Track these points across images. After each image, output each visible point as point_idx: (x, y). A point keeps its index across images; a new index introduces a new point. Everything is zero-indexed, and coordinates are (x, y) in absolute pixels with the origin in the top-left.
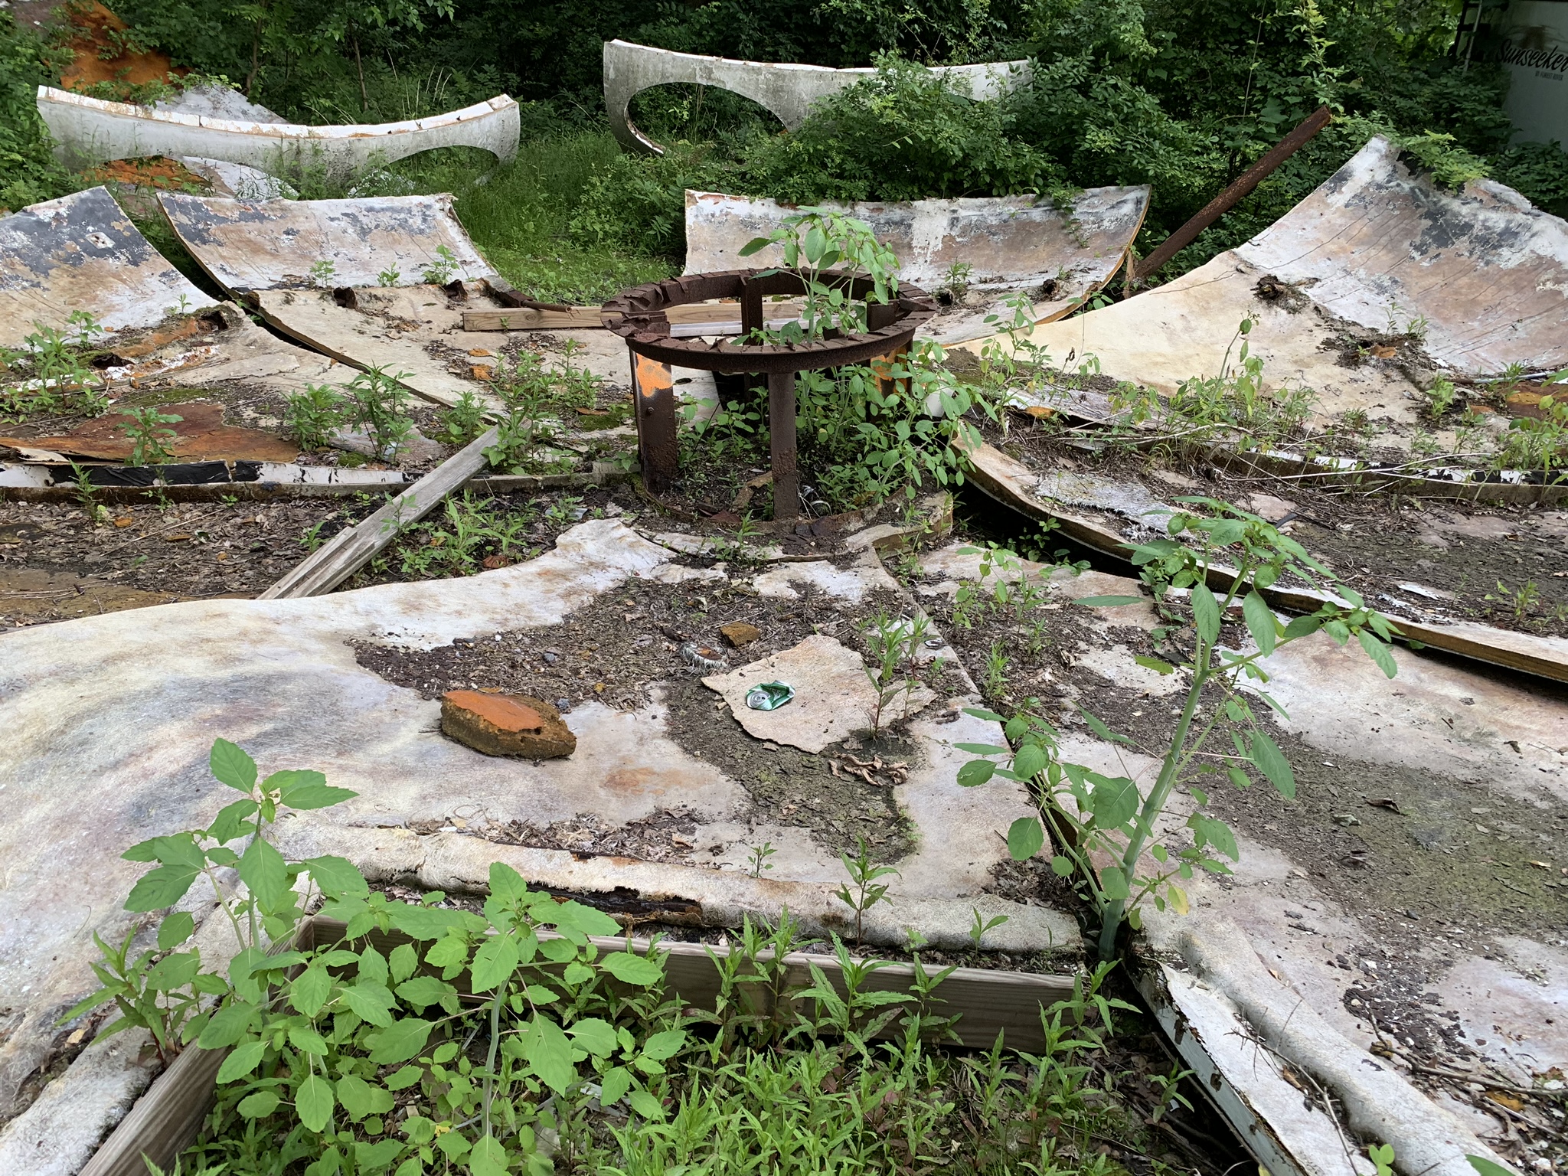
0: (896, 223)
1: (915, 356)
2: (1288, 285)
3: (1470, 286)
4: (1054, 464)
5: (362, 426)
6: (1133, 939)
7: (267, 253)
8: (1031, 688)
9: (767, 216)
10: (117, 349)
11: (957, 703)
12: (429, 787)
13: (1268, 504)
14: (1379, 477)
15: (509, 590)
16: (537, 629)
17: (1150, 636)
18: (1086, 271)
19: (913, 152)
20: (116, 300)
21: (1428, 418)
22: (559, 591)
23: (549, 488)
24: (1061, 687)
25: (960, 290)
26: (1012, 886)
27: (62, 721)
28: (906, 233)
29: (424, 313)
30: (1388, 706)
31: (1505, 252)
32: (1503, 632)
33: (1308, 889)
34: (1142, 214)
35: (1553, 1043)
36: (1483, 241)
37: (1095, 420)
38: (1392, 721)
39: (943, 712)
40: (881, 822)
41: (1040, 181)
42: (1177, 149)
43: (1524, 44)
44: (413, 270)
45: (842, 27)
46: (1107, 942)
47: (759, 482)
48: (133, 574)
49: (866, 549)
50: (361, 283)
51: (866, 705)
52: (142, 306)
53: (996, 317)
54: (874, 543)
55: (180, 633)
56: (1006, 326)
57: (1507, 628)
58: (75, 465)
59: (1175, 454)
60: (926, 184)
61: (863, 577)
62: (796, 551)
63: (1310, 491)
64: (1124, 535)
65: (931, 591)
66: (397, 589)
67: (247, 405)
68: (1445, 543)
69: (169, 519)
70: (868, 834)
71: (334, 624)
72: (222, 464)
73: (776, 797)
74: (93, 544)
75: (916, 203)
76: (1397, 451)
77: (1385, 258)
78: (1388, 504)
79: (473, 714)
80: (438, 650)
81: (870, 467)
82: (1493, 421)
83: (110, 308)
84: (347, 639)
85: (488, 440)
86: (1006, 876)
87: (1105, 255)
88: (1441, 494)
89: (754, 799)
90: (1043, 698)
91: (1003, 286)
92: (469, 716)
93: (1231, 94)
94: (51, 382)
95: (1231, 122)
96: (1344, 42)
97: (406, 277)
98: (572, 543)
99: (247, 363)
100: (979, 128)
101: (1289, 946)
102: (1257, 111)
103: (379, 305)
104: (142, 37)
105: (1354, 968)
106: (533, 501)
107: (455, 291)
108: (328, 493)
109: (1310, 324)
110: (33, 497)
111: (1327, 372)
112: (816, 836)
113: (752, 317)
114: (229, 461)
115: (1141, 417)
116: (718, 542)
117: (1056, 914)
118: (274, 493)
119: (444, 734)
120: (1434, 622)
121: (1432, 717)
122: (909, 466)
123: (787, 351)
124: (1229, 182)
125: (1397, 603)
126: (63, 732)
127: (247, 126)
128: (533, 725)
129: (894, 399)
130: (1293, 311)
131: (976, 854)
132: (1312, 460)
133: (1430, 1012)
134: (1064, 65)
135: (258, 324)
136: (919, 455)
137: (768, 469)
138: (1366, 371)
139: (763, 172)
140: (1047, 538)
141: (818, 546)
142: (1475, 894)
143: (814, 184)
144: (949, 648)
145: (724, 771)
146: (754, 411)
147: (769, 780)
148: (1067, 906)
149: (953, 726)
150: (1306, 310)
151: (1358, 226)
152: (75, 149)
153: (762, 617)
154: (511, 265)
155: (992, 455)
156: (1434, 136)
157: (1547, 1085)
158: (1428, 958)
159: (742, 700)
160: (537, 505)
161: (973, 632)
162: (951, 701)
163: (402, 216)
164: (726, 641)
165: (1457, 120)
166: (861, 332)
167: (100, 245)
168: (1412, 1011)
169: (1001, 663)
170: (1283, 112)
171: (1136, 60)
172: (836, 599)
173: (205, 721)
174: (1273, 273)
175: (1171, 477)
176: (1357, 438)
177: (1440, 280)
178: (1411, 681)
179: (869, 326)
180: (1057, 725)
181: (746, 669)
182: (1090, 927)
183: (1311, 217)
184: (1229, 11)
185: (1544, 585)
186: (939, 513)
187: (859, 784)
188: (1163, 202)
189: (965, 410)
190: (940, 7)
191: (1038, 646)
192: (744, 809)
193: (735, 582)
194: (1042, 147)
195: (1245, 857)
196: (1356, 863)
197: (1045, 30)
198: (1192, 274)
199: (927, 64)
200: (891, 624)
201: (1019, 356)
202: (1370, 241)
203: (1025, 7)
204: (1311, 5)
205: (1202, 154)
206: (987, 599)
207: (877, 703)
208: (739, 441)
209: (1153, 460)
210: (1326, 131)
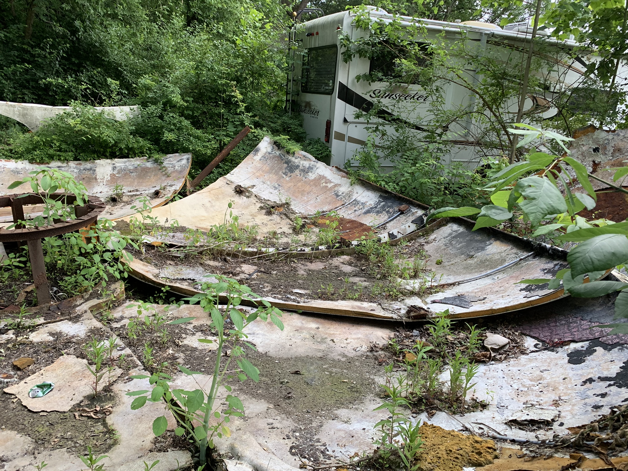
0: (88, 169)
1: (100, 226)
2: (245, 188)
3: (302, 185)
4: (166, 263)
6: (212, 453)
8: (164, 358)
9: (25, 168)
11: (133, 372)
13: (248, 268)
14: (283, 253)
17: (209, 327)
18: (171, 186)
19: (92, 141)
21: (296, 231)
24: (176, 355)
25: (120, 196)
26: (162, 446)
28: (93, 174)
30: (294, 335)
31: (310, 174)
32: (325, 302)
33: (273, 412)
34: (190, 164)
35: (355, 444)
36: (303, 171)
37: (180, 244)
38: (295, 341)
39: (127, 377)
40: (101, 434)
41: (148, 152)
42: (199, 140)
43: (306, 107)
45: (55, 89)
46: (203, 457)
47: (29, 289)
49: (86, 312)
51: (91, 383)
53: (135, 206)
54: (89, 308)
56: (140, 210)
57: (326, 300)
59: (212, 254)
60: (100, 153)
61: (85, 324)
62: (51, 317)
63: (261, 261)
64: (195, 288)
65: (118, 325)
68: (305, 273)
70: (95, 442)
73: (47, 437)
75: (96, 161)
76: (287, 243)
77: (275, 177)
78: (287, 262)
81: (84, 276)
82: (314, 230)
86: (159, 442)
87: (178, 179)
88: (302, 257)
89: (36, 442)
90: (170, 361)
91: (138, 193)
93: (216, 120)
95: (219, 131)
96: (251, 104)
100: (120, 132)
101: (270, 436)
102: (226, 127)
105: (292, 437)
109: (254, 201)
111: (262, 218)
112: (70, 450)
113: (18, 215)
115: (197, 241)
116: (10, 321)
117: (181, 452)
120: (304, 302)
121: (308, 336)
122: (101, 273)
123: (36, 230)
124: (221, 151)
125: (292, 297)
129: (91, 246)
130: (248, 197)
131: (144, 436)
132: (260, 250)
133: (317, 446)
134: (152, 108)
136: (105, 268)
137: (33, 282)
138: (274, 217)
139: (21, 149)
140: (166, 294)
141: (62, 314)
142: (327, 398)
143: (47, 154)
144: (128, 349)
145: (19, 433)
146: (24, 256)
147: (43, 430)
148: (185, 447)
149: (132, 383)
150: (252, 196)
151: (265, 167)
153: (35, 352)
155: (139, 263)
156: (283, 137)
157: (354, 460)
158: (315, 426)
159: (27, 395)
161: (138, 340)
162: (130, 372)
164: (16, 368)
165: (290, 131)
166: (72, 219)
168: (312, 447)
169: (149, 351)
170: (234, 127)
171: (180, 107)
172: (73, 337)
174: (240, 184)
175: (212, 263)
176: (274, 240)
177: (292, 184)
178: (299, 324)
179: (76, 216)
180: (176, 371)
181: (27, 380)
182: (196, 453)
183: (249, 164)
184: (211, 92)
185: (336, 283)
186: (118, 290)
187: (89, 420)
188: (198, 159)
189: (125, 246)
190: (99, 83)
191: (165, 340)
192: (31, 448)
193: (19, 339)
194: (147, 139)
195: (251, 406)
196: (289, 398)
197: (143, 94)
198: (211, 186)
199: (95, 106)
200: (99, 343)
201: (146, 222)
202: (269, 172)
203: (134, 85)
204: (237, 92)
205: (208, 142)
206: (142, 324)
207: (95, 381)
208: (17, 271)
209: (204, 257)
210: (249, 134)
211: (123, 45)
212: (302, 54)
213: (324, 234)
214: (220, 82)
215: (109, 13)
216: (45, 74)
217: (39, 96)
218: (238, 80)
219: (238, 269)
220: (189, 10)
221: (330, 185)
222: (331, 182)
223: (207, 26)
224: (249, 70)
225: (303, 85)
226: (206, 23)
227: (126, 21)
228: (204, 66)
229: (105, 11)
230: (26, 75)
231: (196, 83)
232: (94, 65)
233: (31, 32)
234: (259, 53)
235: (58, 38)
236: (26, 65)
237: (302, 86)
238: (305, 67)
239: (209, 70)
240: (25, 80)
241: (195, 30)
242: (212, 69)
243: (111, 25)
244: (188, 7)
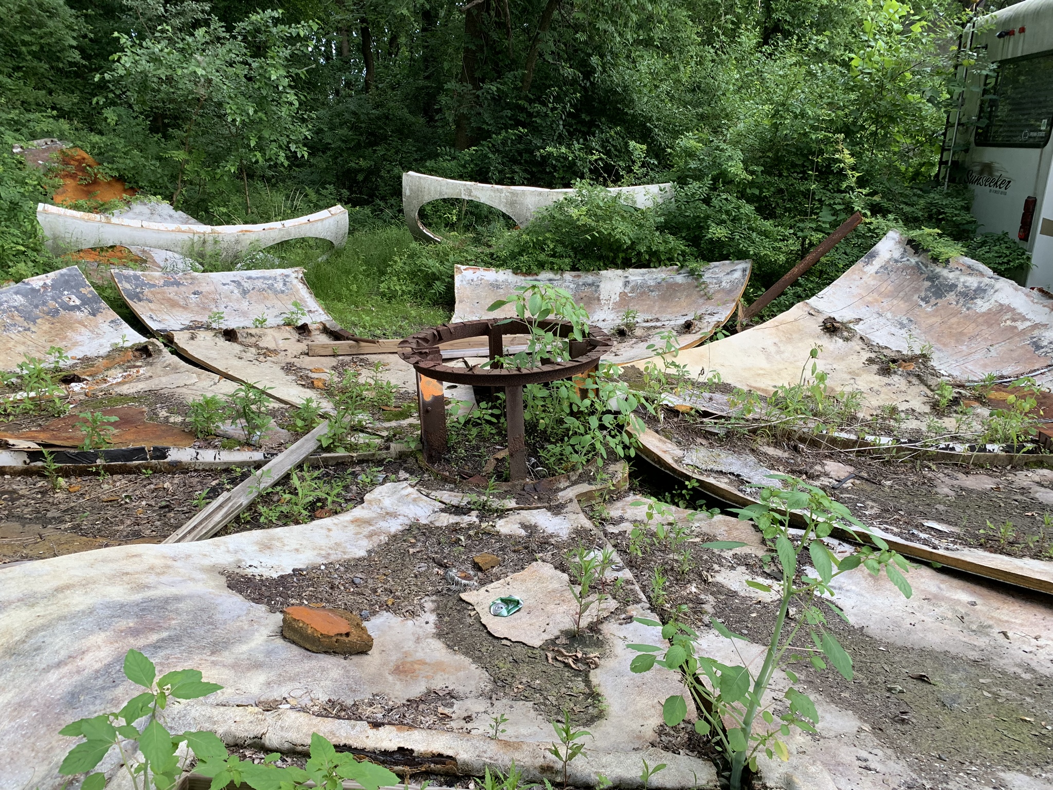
0: (589, 285)
1: (602, 373)
2: (842, 323)
3: (958, 323)
4: (694, 442)
5: (238, 421)
6: (753, 779)
7: (181, 306)
8: (682, 597)
9: (507, 281)
10: (78, 371)
11: (634, 610)
12: (272, 676)
13: (836, 468)
14: (908, 449)
15: (331, 533)
16: (349, 560)
17: (761, 560)
18: (711, 314)
19: (599, 241)
20: (79, 338)
21: (937, 409)
22: (365, 533)
23: (361, 462)
24: (702, 596)
25: (631, 327)
26: (670, 741)
27: (24, 633)
28: (596, 291)
29: (282, 345)
30: (921, 607)
31: (979, 302)
32: (993, 555)
33: (871, 739)
34: (747, 278)
36: (964, 295)
37: (720, 413)
38: (923, 618)
39: (623, 616)
40: (582, 697)
41: (681, 258)
42: (767, 237)
43: (981, 172)
44: (276, 316)
45: (554, 162)
46: (735, 781)
47: (501, 455)
48: (79, 525)
49: (571, 501)
50: (241, 325)
51: (571, 612)
52: (96, 342)
53: (653, 346)
54: (577, 496)
55: (108, 569)
56: (661, 351)
57: (995, 552)
58: (45, 451)
59: (773, 435)
60: (608, 259)
61: (570, 520)
62: (525, 503)
63: (863, 459)
64: (741, 491)
65: (615, 530)
66: (257, 534)
67: (162, 408)
68: (953, 493)
69: (106, 486)
70: (572, 705)
71: (213, 560)
72: (143, 449)
73: (509, 679)
74: (53, 504)
75: (601, 272)
76: (918, 431)
77: (903, 305)
78: (914, 467)
79: (304, 623)
80: (282, 577)
81: (573, 446)
82: (979, 411)
83: (75, 344)
84: (221, 570)
85: (322, 430)
86: (665, 735)
87: (724, 304)
88: (947, 459)
89: (495, 682)
90: (691, 605)
91: (659, 324)
92: (301, 625)
93: (800, 203)
94: (32, 394)
95: (803, 221)
96: (869, 172)
97: (271, 321)
98: (375, 499)
99: (164, 379)
100: (641, 226)
101: (860, 782)
102: (817, 214)
103: (253, 340)
104: (107, 170)
106: (350, 470)
107: (303, 330)
108: (213, 467)
109: (858, 348)
110: (15, 473)
111: (870, 379)
112: (537, 707)
113: (496, 349)
114: (148, 446)
115: (749, 412)
116: (473, 497)
117: (700, 761)
118: (178, 468)
119: (284, 638)
120: (947, 549)
121: (950, 615)
122: (598, 445)
123: (517, 373)
124: (802, 257)
125: (923, 536)
126: (24, 642)
127: (172, 226)
128: (344, 631)
129: (587, 402)
130: (847, 339)
131: (645, 718)
132: (863, 439)
134: (694, 186)
135: (172, 353)
136: (604, 437)
137: (506, 446)
138: (896, 378)
139: (504, 253)
140: (691, 492)
141: (539, 498)
142: (985, 742)
143: (537, 260)
144: (627, 570)
145: (474, 662)
146: (497, 408)
147: (505, 667)
148: (708, 755)
149: (631, 627)
150: (855, 339)
151: (885, 285)
152: (60, 243)
153: (502, 549)
154: (341, 312)
155: (653, 437)
156: (927, 230)
159: (487, 609)
160: (353, 473)
161: (643, 559)
162: (629, 608)
163: (270, 282)
164: (477, 567)
165: (943, 219)
166: (563, 360)
167: (72, 303)
169: (661, 582)
170: (833, 215)
171: (739, 183)
172: (551, 536)
173: (122, 632)
174: (832, 315)
175: (771, 451)
176: (892, 423)
177: (939, 319)
178: (934, 589)
179: (570, 355)
180: (700, 624)
181: (490, 587)
182: (723, 770)
183: (854, 280)
184: (796, 154)
185: (1019, 522)
186: (619, 475)
187: (566, 669)
188: (761, 270)
189: (634, 408)
190: (616, 150)
191: (686, 568)
192: (488, 688)
193: (484, 525)
194: (681, 237)
195: (828, 717)
196: (903, 720)
197: (682, 164)
198: (781, 317)
199: (607, 186)
200: (588, 553)
201: (669, 371)
202: (893, 295)
203: (669, 150)
204: (846, 151)
205: (783, 240)
206: (652, 535)
207: (578, 611)
208: (488, 428)
209: (759, 439)
210: (860, 227)
211: (656, 87)
212: (984, 72)
213: (1001, 421)
214: (814, 137)
215: (641, 38)
216: (544, 140)
217: (532, 174)
218: (848, 131)
219: (818, 467)
220: (770, 17)
221: (1021, 326)
222: (1024, 319)
223: (799, 40)
224: (869, 112)
225: (980, 131)
226: (798, 35)
227: (665, 49)
228: (788, 110)
229: (635, 36)
230: (519, 143)
231: (771, 141)
232: (611, 122)
233: (530, 80)
234: (893, 79)
235: (565, 85)
236: (521, 128)
237: (977, 134)
238: (987, 97)
239: (796, 117)
240: (517, 151)
241: (776, 50)
242: (803, 115)
243: (642, 56)
244: (768, 10)
